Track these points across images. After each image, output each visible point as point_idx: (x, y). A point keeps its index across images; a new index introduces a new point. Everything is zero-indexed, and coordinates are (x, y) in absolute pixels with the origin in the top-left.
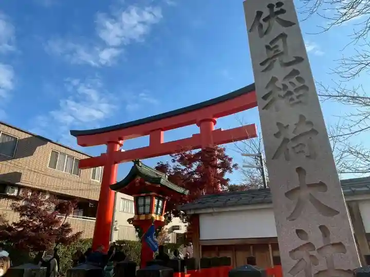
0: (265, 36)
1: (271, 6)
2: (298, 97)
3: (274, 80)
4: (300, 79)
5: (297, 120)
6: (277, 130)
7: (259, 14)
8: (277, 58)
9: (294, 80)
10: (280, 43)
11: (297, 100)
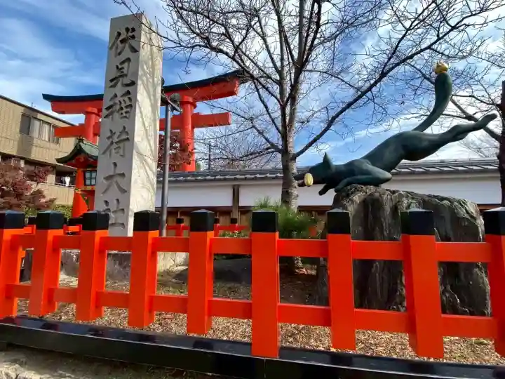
0: (118, 57)
1: (127, 30)
2: (126, 112)
3: (116, 96)
4: (130, 99)
5: (121, 129)
6: (109, 134)
7: (119, 34)
8: (121, 79)
9: (126, 99)
10: (126, 65)
11: (124, 115)
